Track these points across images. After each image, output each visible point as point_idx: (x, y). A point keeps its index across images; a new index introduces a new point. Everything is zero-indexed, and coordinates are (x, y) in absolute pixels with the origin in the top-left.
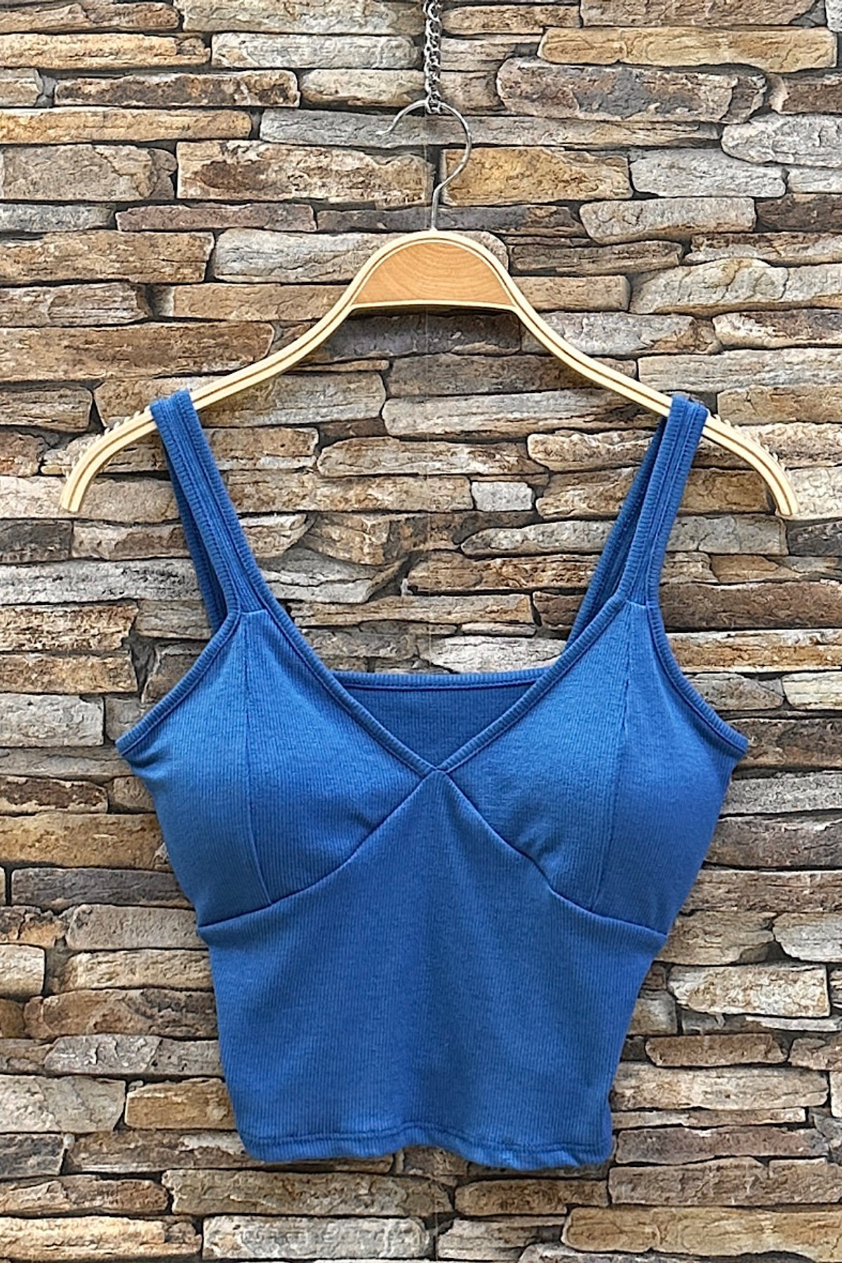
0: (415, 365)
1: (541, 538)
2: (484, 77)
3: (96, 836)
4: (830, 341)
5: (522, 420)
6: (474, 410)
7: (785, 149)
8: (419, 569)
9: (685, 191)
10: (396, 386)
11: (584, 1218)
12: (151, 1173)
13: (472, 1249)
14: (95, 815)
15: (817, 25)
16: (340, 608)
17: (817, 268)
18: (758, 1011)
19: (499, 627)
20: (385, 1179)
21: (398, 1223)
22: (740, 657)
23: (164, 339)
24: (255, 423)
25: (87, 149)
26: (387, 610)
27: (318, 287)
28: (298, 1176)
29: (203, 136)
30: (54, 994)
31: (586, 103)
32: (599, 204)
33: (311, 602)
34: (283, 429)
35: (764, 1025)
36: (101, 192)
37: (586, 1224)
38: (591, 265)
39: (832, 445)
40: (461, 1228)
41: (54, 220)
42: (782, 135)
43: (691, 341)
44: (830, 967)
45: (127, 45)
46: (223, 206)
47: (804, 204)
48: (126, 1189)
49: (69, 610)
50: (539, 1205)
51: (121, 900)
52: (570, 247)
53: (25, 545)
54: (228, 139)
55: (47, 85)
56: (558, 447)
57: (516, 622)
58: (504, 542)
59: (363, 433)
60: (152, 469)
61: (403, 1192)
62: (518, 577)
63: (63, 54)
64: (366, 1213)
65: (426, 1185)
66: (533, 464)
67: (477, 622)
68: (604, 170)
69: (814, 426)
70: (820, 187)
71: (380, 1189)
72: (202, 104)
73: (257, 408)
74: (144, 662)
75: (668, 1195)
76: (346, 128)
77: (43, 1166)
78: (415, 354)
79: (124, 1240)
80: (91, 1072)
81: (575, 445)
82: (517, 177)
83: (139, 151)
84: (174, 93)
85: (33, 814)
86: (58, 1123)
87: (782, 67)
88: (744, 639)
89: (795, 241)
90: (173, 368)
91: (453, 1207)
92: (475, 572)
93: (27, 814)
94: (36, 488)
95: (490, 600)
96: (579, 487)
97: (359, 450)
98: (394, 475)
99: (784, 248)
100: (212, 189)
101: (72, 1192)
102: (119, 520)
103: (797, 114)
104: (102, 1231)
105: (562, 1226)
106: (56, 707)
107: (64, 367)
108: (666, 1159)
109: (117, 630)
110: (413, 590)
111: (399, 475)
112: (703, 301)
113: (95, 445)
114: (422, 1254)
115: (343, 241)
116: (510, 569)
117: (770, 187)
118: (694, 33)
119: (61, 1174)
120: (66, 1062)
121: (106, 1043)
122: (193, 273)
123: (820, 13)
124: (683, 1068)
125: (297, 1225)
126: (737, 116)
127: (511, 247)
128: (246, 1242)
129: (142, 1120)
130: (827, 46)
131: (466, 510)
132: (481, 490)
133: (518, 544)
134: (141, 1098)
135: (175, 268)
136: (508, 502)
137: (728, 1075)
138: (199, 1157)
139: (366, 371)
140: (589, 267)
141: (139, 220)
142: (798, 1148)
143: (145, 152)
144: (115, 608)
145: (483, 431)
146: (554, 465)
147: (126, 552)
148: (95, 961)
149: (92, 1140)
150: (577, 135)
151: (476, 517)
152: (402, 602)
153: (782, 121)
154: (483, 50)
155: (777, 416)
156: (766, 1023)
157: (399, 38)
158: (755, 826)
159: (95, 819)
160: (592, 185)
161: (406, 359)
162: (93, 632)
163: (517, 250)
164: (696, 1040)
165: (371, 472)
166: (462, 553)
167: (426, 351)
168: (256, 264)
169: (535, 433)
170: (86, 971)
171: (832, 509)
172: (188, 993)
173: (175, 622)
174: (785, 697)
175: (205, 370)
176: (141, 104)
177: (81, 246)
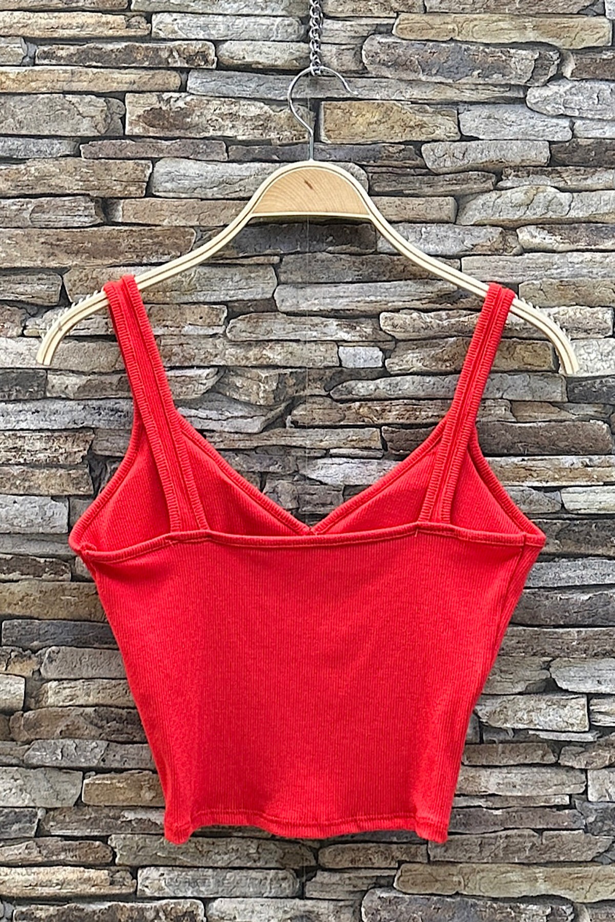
0: (299, 260)
1: (388, 388)
2: (353, 49)
3: (63, 598)
4: (601, 247)
5: (376, 302)
6: (342, 294)
7: (572, 105)
8: (300, 408)
9: (498, 136)
10: (285, 275)
11: (411, 871)
12: (100, 837)
13: (329, 892)
14: (62, 583)
15: (598, 15)
16: (241, 437)
17: (593, 193)
18: (538, 727)
19: (358, 452)
20: (268, 842)
21: (277, 873)
22: (531, 475)
23: (115, 238)
24: (182, 301)
25: (59, 97)
26: (276, 438)
27: (228, 201)
28: (206, 840)
29: (144, 89)
30: (31, 710)
31: (427, 69)
32: (436, 144)
33: (220, 432)
34: (202, 306)
35: (541, 737)
36: (69, 129)
37: (411, 875)
38: (429, 189)
39: (601, 323)
40: (322, 877)
41: (35, 150)
42: (571, 94)
43: (501, 246)
44: (590, 696)
45: (90, 21)
46: (159, 141)
47: (586, 146)
48: (82, 848)
49: (43, 434)
50: (378, 861)
51: (81, 644)
52: (413, 175)
53: (12, 387)
54: (163, 92)
55: (30, 50)
56: (402, 322)
57: (368, 448)
58: (361, 390)
59: (260, 309)
60: (105, 334)
61: (281, 851)
62: (371, 416)
63: (42, 27)
64: (254, 866)
65: (298, 847)
66: (383, 334)
67: (340, 448)
68: (440, 119)
69: (588, 309)
70: (597, 134)
71: (264, 849)
72: (144, 65)
73: (183, 290)
74: (98, 474)
75: (470, 855)
76: (250, 85)
77: (22, 830)
78: (298, 253)
79: (81, 883)
80: (58, 765)
81: (414, 320)
82: (376, 123)
83: (98, 99)
84: (124, 57)
85: (17, 581)
86: (33, 800)
87: (571, 45)
88: (534, 462)
89: (578, 173)
90: (121, 260)
91: (317, 862)
92: (340, 411)
93: (12, 581)
94: (21, 346)
95: (350, 432)
96: (417, 350)
97: (257, 321)
98: (282, 340)
99: (570, 178)
100: (151, 129)
101: (44, 849)
102: (81, 370)
103: (582, 80)
104: (65, 877)
105: (395, 876)
106: (33, 505)
107: (41, 258)
108: (469, 830)
109: (78, 450)
110: (295, 424)
111: (286, 340)
112: (510, 217)
113: (64, 316)
114: (294, 895)
115: (246, 169)
116: (366, 409)
117: (561, 133)
118: (507, 19)
119: (36, 836)
120: (40, 757)
121: (68, 745)
122: (136, 190)
123: (601, 6)
124: (484, 766)
125: (205, 874)
126: (538, 80)
127: (370, 175)
128: (168, 885)
129: (94, 799)
130: (605, 30)
131: (334, 367)
132: (345, 352)
133: (372, 392)
134: (94, 783)
135: (123, 186)
136: (365, 361)
137: (515, 772)
138: (135, 825)
139: (262, 264)
140: (427, 190)
141: (98, 150)
142: (563, 823)
143: (102, 100)
144: (77, 434)
145: (347, 310)
146: (398, 336)
147: (86, 394)
148: (61, 686)
149: (58, 813)
150: (420, 93)
151: (342, 371)
152: (287, 433)
153: (570, 85)
154: (352, 29)
155: (562, 301)
156: (543, 735)
157: (291, 18)
158: (539, 595)
159: (62, 585)
160: (431, 130)
161: (292, 256)
162: (61, 451)
163: (375, 176)
164: (493, 747)
165: (266, 338)
166: (331, 398)
167: (307, 250)
168: (183, 183)
169: (385, 311)
170: (54, 695)
171: (600, 369)
172: (129, 710)
173: (121, 444)
174: (563, 505)
175: (145, 261)
176: (99, 64)
177: (54, 169)
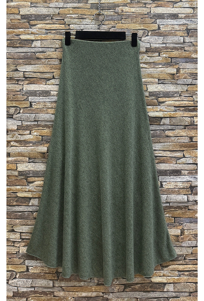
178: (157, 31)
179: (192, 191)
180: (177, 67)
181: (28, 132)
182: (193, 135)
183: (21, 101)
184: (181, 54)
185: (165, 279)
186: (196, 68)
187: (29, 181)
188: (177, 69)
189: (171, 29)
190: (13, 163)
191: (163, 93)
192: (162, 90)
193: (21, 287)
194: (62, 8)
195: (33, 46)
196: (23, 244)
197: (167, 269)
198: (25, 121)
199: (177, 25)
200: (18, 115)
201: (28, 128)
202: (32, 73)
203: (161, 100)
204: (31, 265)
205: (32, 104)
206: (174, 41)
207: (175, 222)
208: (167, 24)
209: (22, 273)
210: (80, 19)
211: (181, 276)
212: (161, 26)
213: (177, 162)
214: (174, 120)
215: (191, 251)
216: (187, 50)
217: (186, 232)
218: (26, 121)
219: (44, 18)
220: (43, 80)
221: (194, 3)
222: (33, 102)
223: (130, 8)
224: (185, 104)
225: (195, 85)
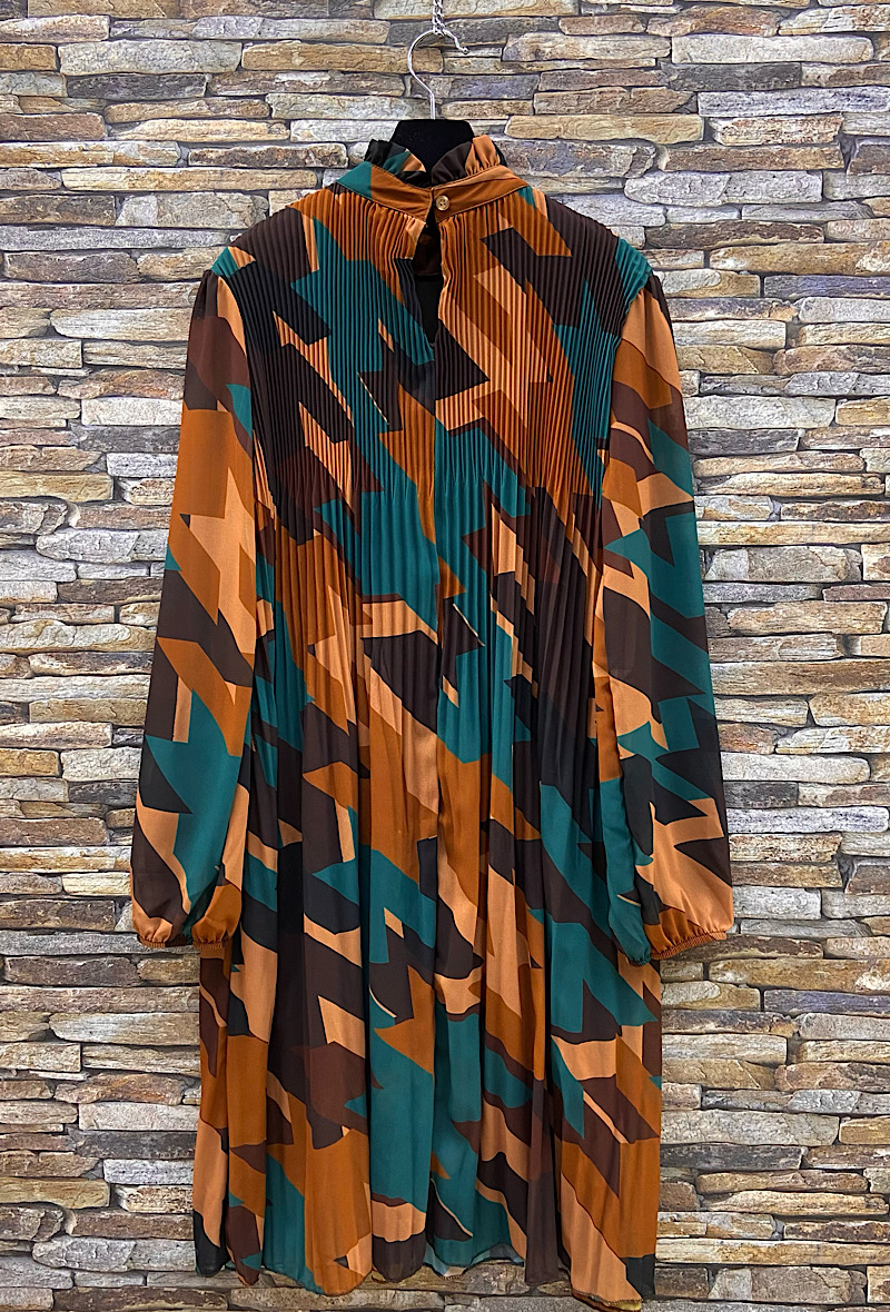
178: (700, 148)
179: (845, 877)
180: (788, 315)
181: (110, 611)
182: (858, 626)
183: (72, 472)
184: (807, 257)
185: (717, 1248)
186: (877, 318)
187: (119, 824)
188: (791, 326)
189: (763, 137)
190: (43, 746)
191: (722, 434)
192: (717, 422)
193: (85, 1270)
194: (255, 41)
195: (122, 221)
196: (95, 1092)
197: (722, 1208)
198: (89, 562)
199: (794, 119)
200: (60, 536)
201: (104, 593)
202: (119, 346)
203: (709, 467)
204: (128, 1181)
205: (123, 485)
206: (780, 196)
207: (762, 1006)
208: (749, 113)
209: (91, 1214)
210: (339, 94)
211: (786, 1237)
212: (720, 122)
213: (776, 746)
214: (768, 561)
215: (831, 1134)
216: (839, 237)
217: (809, 1051)
218: (93, 563)
219: (170, 90)
220: (170, 378)
221: (877, 13)
222: (130, 478)
223: (572, 40)
224: (821, 486)
225: (873, 400)
